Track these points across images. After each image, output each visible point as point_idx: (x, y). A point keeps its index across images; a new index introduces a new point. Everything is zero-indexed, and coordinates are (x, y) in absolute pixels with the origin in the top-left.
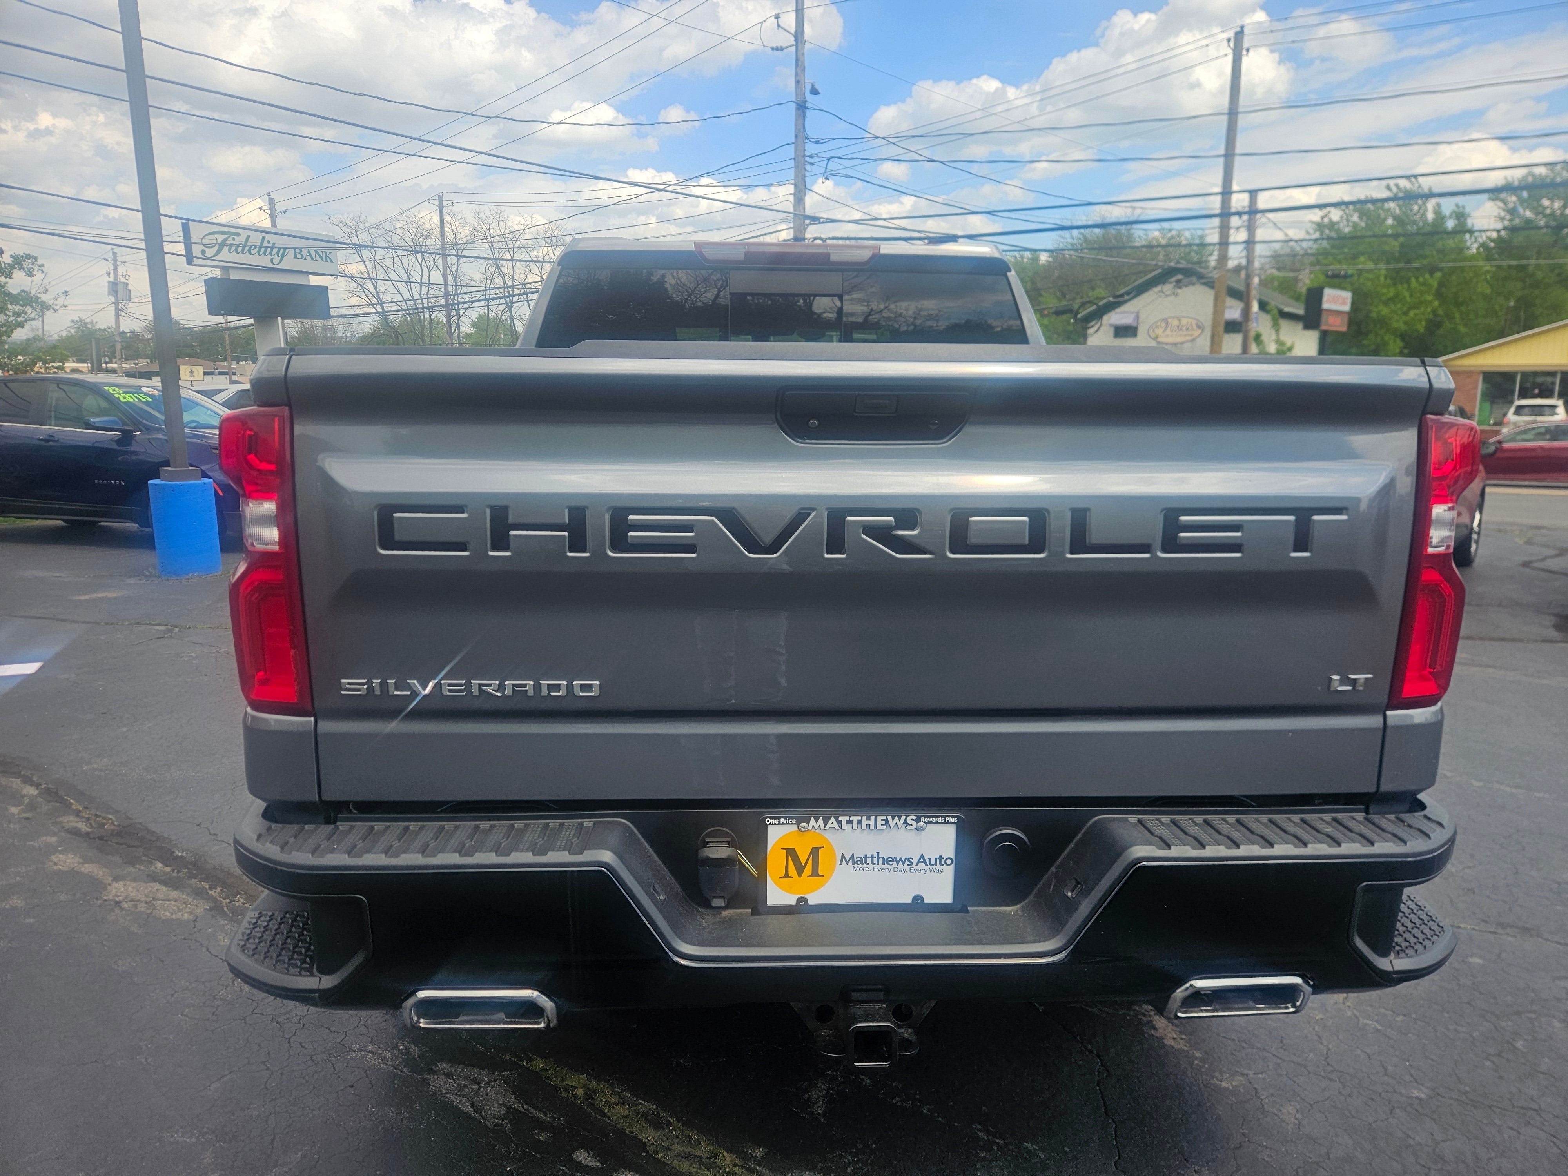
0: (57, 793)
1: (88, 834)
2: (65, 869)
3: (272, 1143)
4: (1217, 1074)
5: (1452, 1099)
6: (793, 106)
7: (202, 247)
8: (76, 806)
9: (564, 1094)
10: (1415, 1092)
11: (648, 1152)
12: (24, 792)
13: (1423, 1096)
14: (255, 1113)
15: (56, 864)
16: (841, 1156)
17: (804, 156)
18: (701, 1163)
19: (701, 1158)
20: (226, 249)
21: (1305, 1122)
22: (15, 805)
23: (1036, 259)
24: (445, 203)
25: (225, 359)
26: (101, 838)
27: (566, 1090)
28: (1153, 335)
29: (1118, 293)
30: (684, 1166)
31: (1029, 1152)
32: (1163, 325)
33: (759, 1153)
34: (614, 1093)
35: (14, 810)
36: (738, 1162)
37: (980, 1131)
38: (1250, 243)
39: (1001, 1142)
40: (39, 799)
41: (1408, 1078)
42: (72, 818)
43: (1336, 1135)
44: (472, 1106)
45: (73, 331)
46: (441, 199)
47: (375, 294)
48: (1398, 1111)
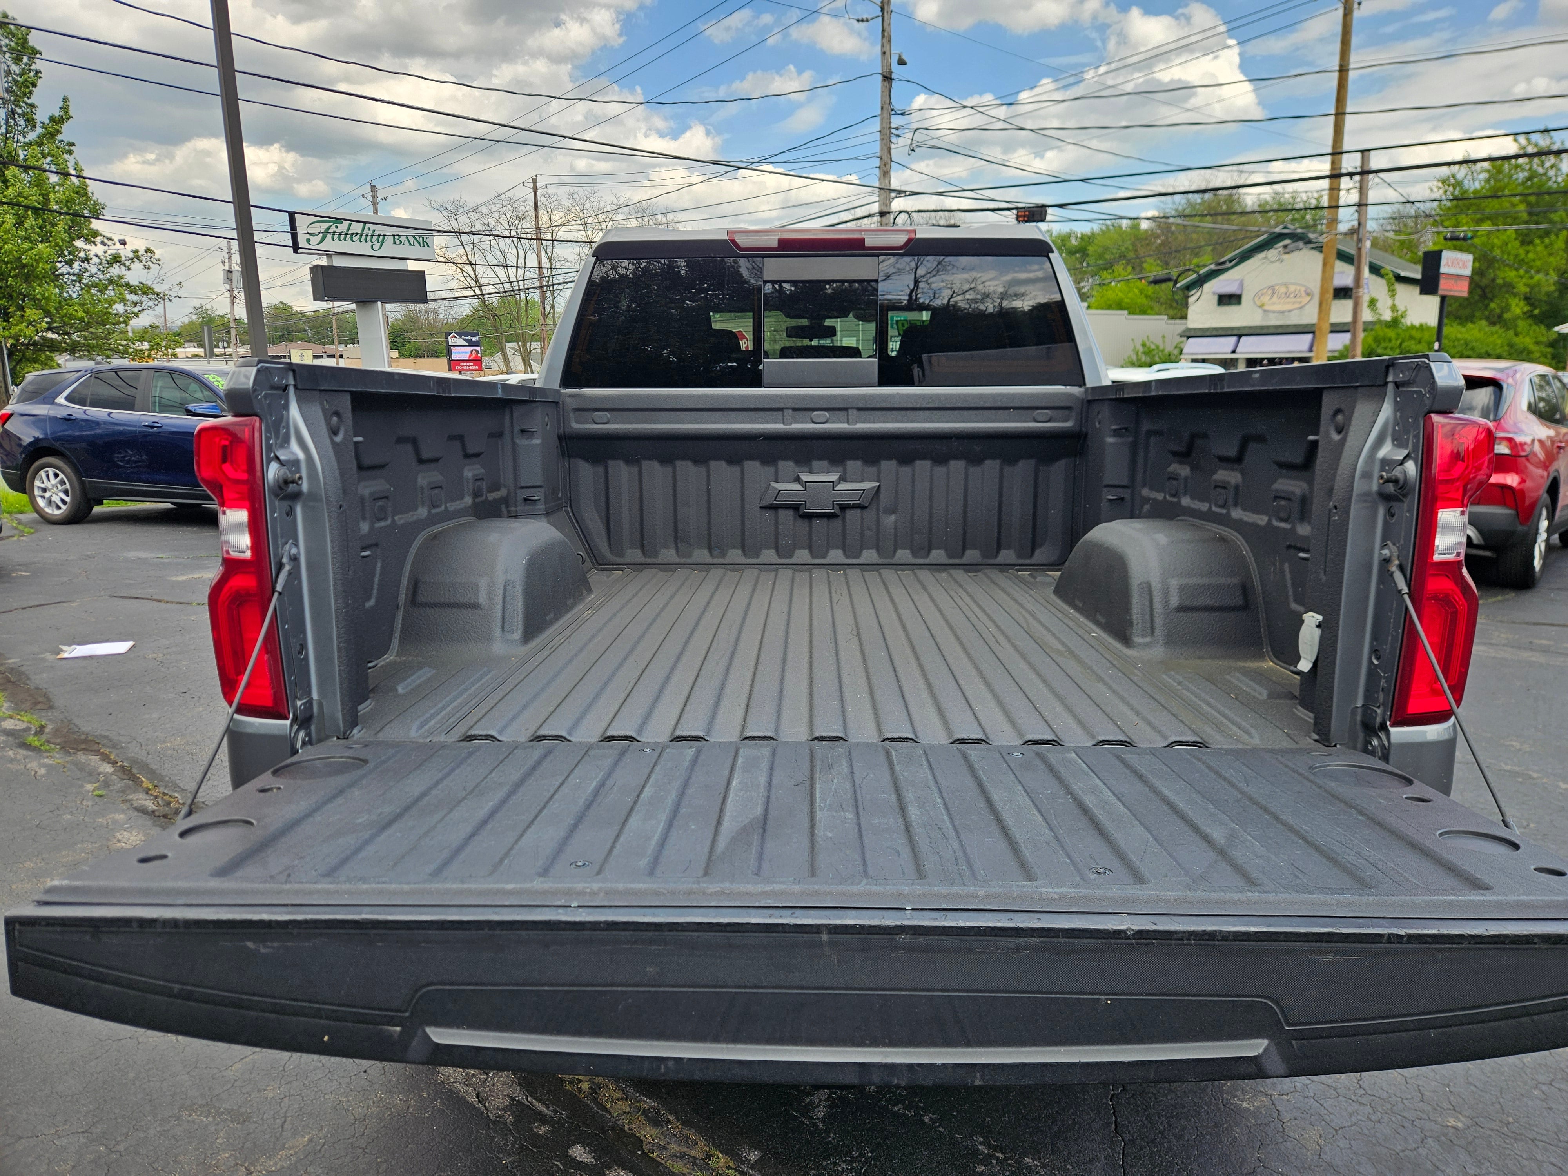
0: (130, 771)
1: (153, 812)
2: (128, 847)
3: (282, 1126)
4: (1239, 1093)
5: (1492, 1130)
6: (880, 78)
7: (308, 236)
8: (147, 784)
9: (569, 1087)
10: (1452, 1120)
11: (643, 1151)
12: (101, 769)
13: (1460, 1125)
14: (271, 1095)
15: (119, 841)
16: (835, 1164)
17: (890, 128)
18: (694, 1164)
19: (695, 1158)
20: (329, 237)
21: (1327, 1149)
22: (91, 783)
23: (1136, 227)
24: (538, 185)
25: (332, 343)
26: (165, 816)
27: (571, 1083)
28: (1259, 303)
29: (1222, 260)
30: (677, 1166)
31: (1029, 1168)
32: (1270, 292)
33: (754, 1156)
34: (618, 1088)
35: (89, 787)
36: (732, 1164)
37: (981, 1143)
38: (1361, 205)
39: (1001, 1156)
40: (114, 777)
41: (1445, 1105)
42: (141, 796)
43: (1359, 1163)
44: (478, 1097)
45: (194, 317)
46: (535, 182)
47: (473, 275)
48: (1430, 1140)
